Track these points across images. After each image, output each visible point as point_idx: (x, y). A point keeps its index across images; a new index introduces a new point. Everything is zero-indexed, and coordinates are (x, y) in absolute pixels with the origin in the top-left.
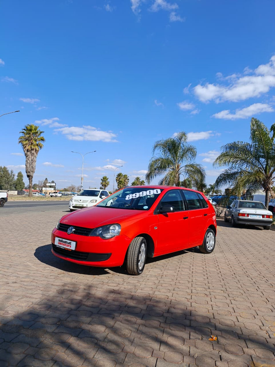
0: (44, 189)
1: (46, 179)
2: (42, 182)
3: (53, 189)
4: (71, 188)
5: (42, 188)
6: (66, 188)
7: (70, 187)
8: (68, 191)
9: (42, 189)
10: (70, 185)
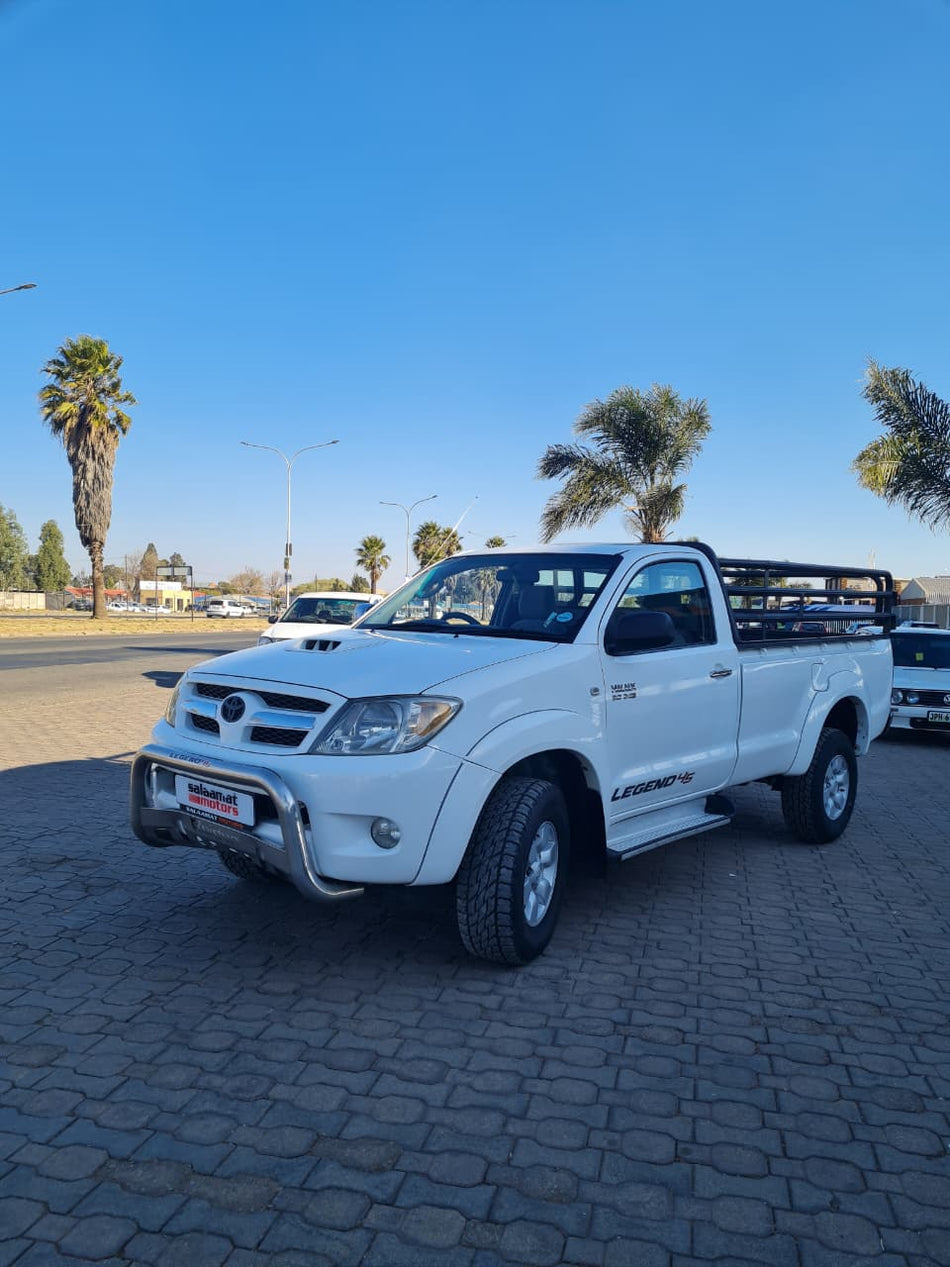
0: (144, 585)
1: (151, 548)
2: (136, 561)
3: (178, 585)
4: (246, 582)
5: (138, 581)
6: (227, 581)
7: (241, 578)
8: (236, 592)
9: (137, 586)
10: (244, 572)
